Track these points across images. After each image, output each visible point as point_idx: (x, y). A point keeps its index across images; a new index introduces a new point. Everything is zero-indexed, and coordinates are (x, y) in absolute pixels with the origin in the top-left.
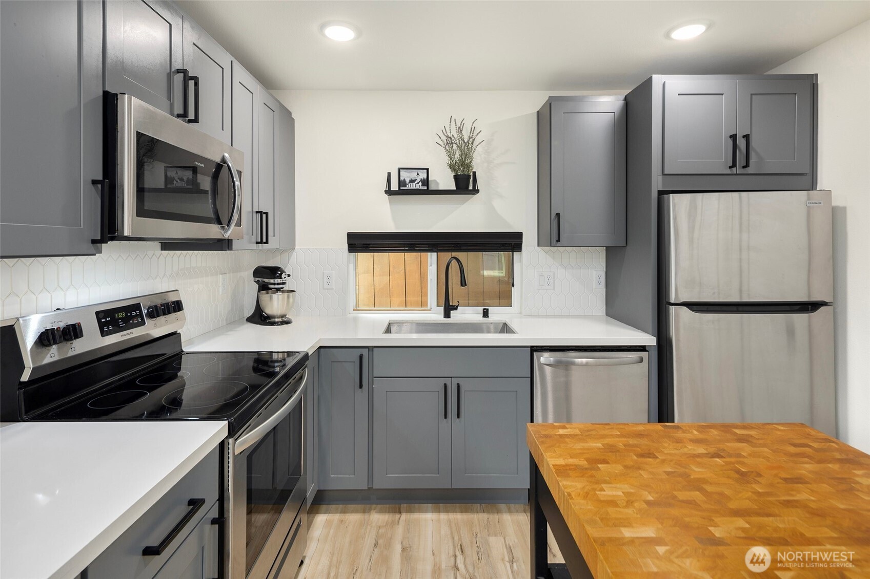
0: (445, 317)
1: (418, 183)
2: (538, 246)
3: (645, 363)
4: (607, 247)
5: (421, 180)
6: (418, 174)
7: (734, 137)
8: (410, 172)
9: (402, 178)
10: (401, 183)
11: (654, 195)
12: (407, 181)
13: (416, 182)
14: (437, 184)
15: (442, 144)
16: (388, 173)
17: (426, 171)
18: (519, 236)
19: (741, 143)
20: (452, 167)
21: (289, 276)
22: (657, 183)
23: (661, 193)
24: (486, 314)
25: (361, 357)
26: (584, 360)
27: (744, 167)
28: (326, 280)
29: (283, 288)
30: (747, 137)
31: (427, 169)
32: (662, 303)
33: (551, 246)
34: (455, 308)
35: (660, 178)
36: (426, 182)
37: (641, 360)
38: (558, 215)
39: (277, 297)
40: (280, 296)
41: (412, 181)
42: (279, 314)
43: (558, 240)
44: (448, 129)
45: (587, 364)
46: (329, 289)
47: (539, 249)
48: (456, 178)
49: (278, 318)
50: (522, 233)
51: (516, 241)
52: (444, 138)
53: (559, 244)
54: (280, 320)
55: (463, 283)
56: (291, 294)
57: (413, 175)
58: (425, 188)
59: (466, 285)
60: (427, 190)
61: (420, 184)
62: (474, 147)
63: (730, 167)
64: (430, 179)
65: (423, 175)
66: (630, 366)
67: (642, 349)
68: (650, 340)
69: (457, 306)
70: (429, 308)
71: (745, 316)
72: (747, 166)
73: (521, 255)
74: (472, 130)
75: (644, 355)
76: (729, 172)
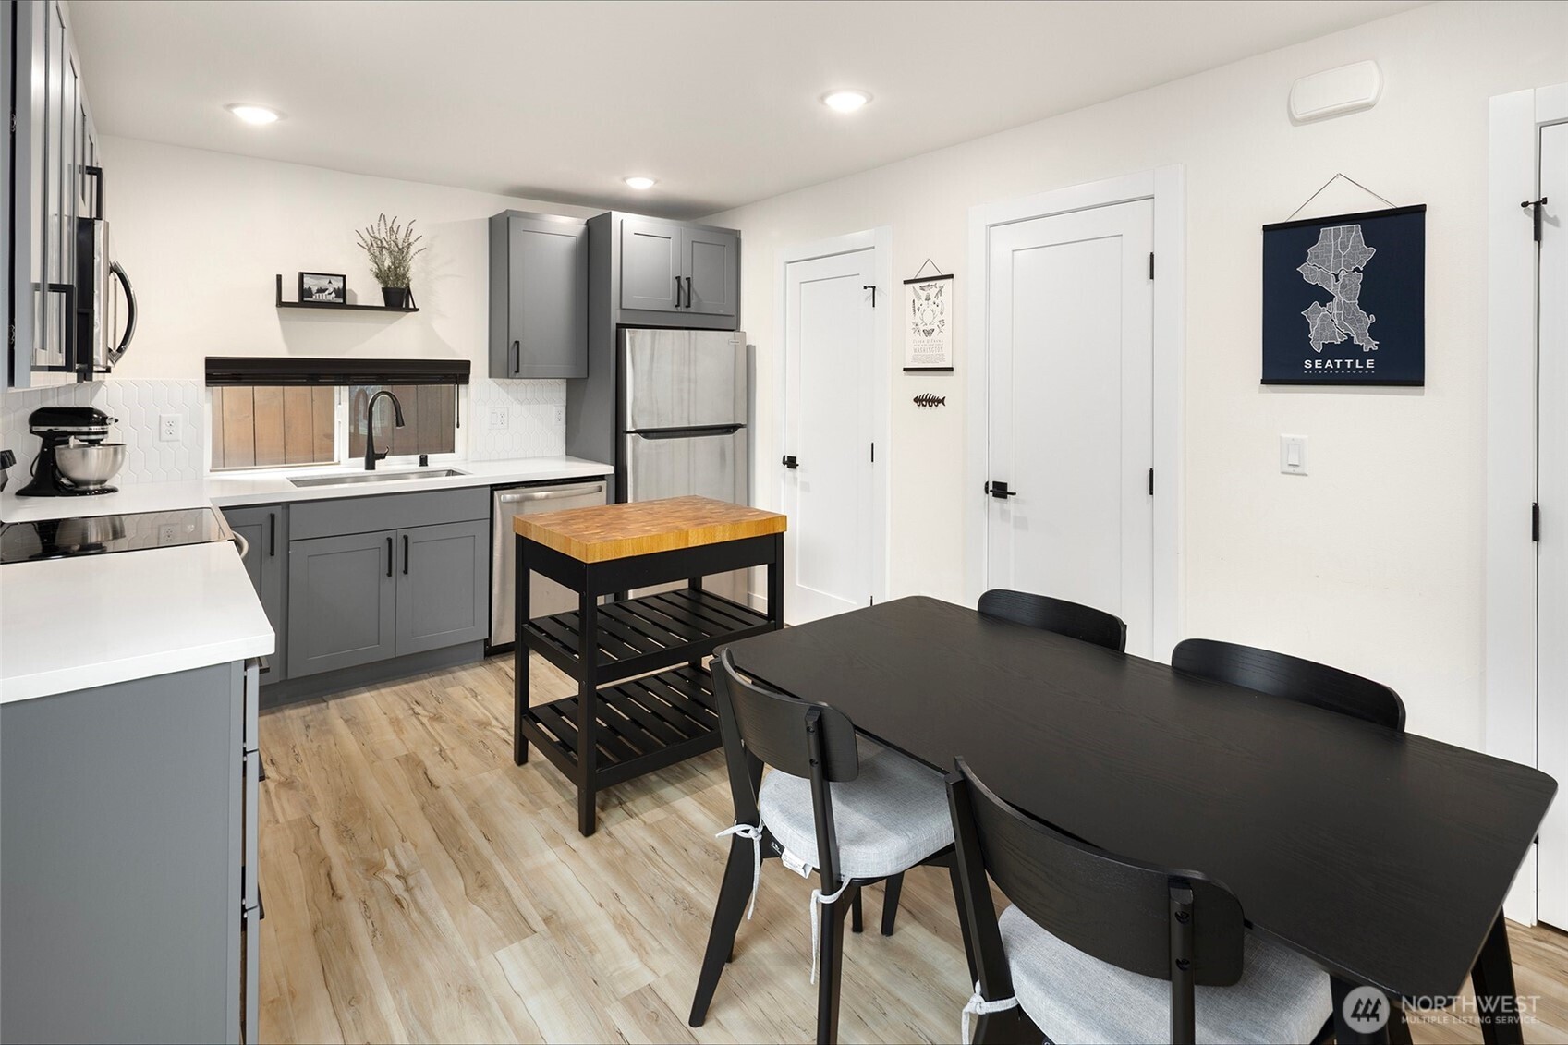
0: (367, 469)
1: (330, 294)
2: (490, 376)
3: (604, 493)
4: (568, 379)
5: (335, 290)
6: (330, 282)
7: (678, 278)
8: (317, 279)
9: (306, 286)
10: (304, 292)
11: (613, 328)
12: (314, 289)
13: (327, 292)
14: (355, 295)
15: (364, 245)
16: (278, 276)
17: (341, 278)
18: (466, 365)
19: (684, 284)
20: (380, 276)
21: (117, 421)
22: (616, 317)
23: (619, 326)
24: (424, 462)
25: (272, 516)
26: (544, 494)
27: (687, 307)
28: (164, 428)
29: (102, 440)
30: (688, 279)
31: (344, 277)
32: (619, 432)
33: (508, 377)
34: (383, 457)
35: (619, 311)
36: (342, 293)
37: (600, 489)
38: (517, 343)
39: (94, 452)
40: (100, 451)
41: (321, 291)
42: (95, 479)
43: (517, 371)
44: (375, 229)
45: (547, 498)
46: (172, 441)
47: (491, 380)
48: (385, 291)
49: (95, 484)
50: (469, 362)
51: (463, 372)
52: (368, 238)
53: (517, 375)
54: (98, 487)
55: (400, 422)
56: (120, 447)
57: (324, 282)
58: (341, 301)
59: (403, 424)
60: (342, 301)
61: (333, 294)
62: (411, 253)
63: (676, 306)
64: (347, 288)
65: (338, 284)
66: (590, 495)
67: (601, 478)
68: (608, 469)
69: (386, 454)
70: (336, 461)
71: (693, 438)
72: (688, 306)
73: (467, 388)
74: (408, 233)
75: (603, 484)
76: (675, 310)
